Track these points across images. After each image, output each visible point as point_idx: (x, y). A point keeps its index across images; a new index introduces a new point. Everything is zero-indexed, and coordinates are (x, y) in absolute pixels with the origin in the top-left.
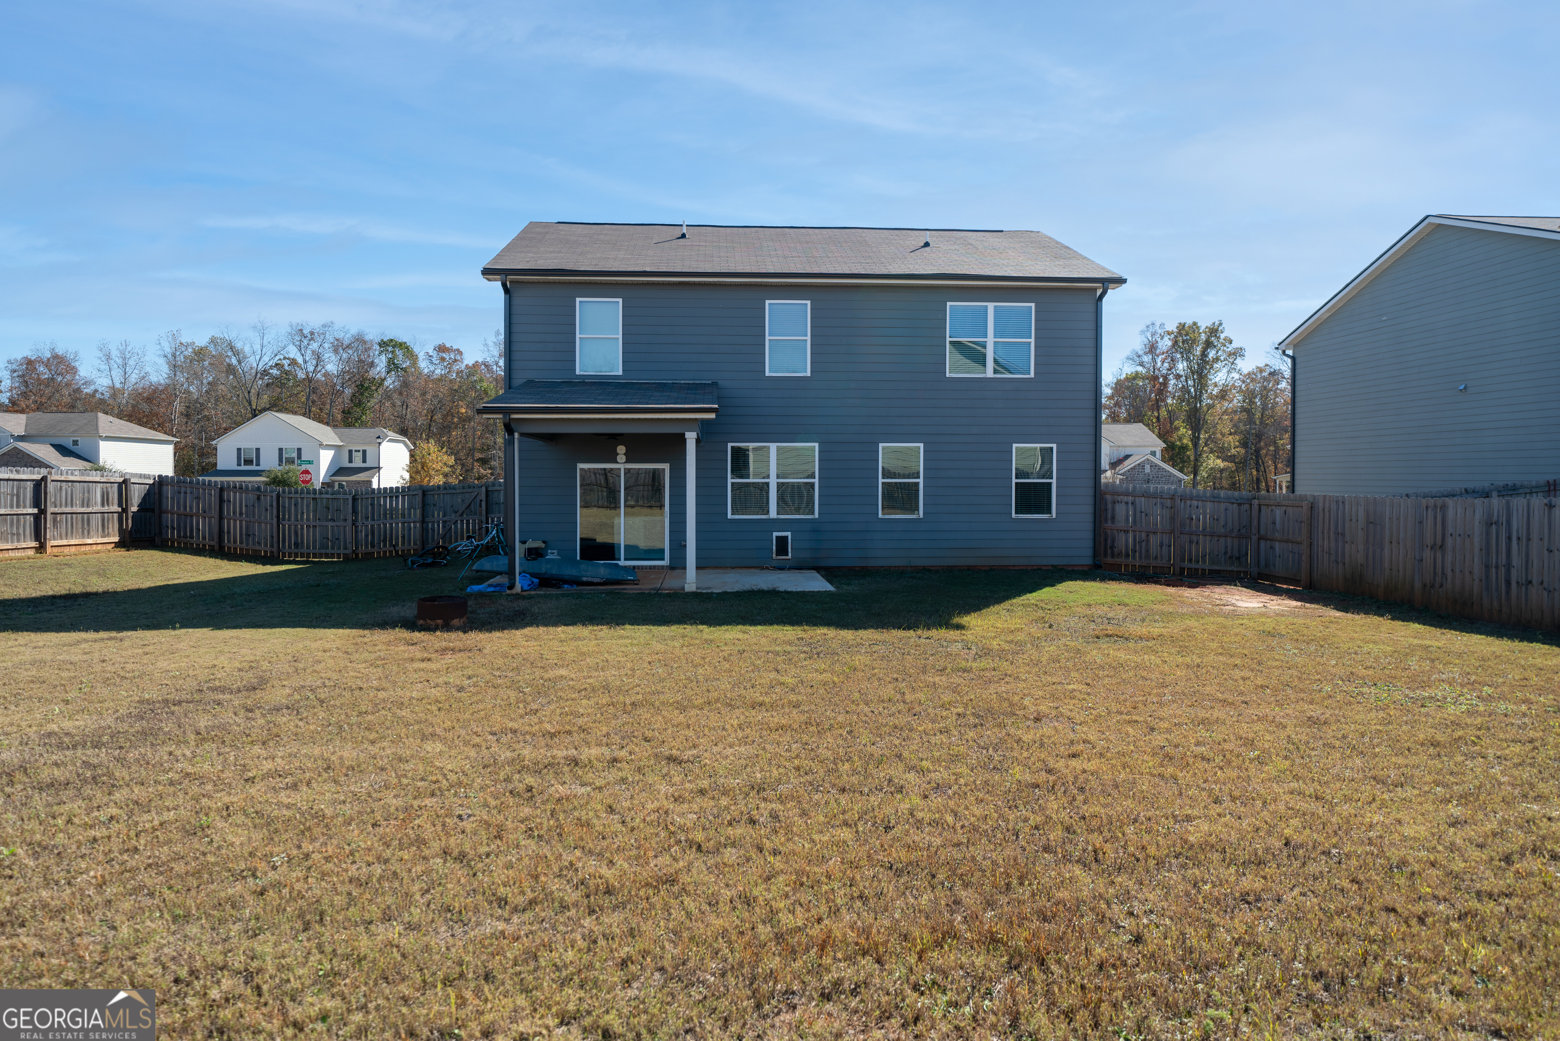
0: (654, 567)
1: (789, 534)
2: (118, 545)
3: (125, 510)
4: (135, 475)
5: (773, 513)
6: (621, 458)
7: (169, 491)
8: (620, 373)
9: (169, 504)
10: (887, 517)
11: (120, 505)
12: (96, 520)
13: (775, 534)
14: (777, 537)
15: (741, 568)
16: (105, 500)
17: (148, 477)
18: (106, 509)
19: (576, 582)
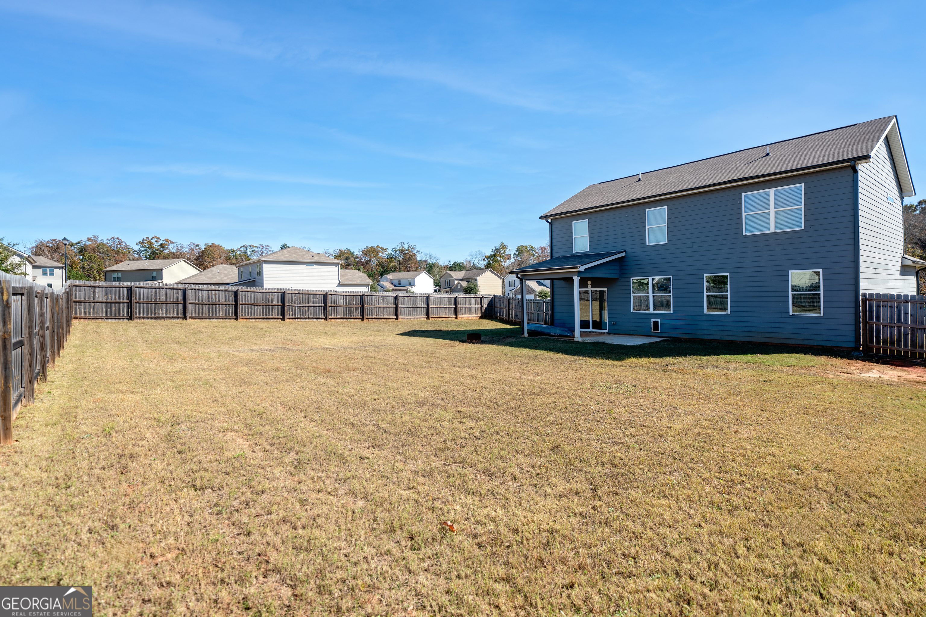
0: (585, 332)
1: (659, 320)
2: (481, 317)
3: (482, 306)
4: (485, 295)
5: (651, 310)
6: (589, 286)
7: (497, 300)
8: (588, 250)
9: (497, 305)
10: (709, 313)
11: (481, 304)
12: (473, 309)
13: (652, 320)
14: (653, 322)
15: (638, 335)
16: (476, 303)
17: (490, 295)
18: (476, 306)
19: (548, 334)
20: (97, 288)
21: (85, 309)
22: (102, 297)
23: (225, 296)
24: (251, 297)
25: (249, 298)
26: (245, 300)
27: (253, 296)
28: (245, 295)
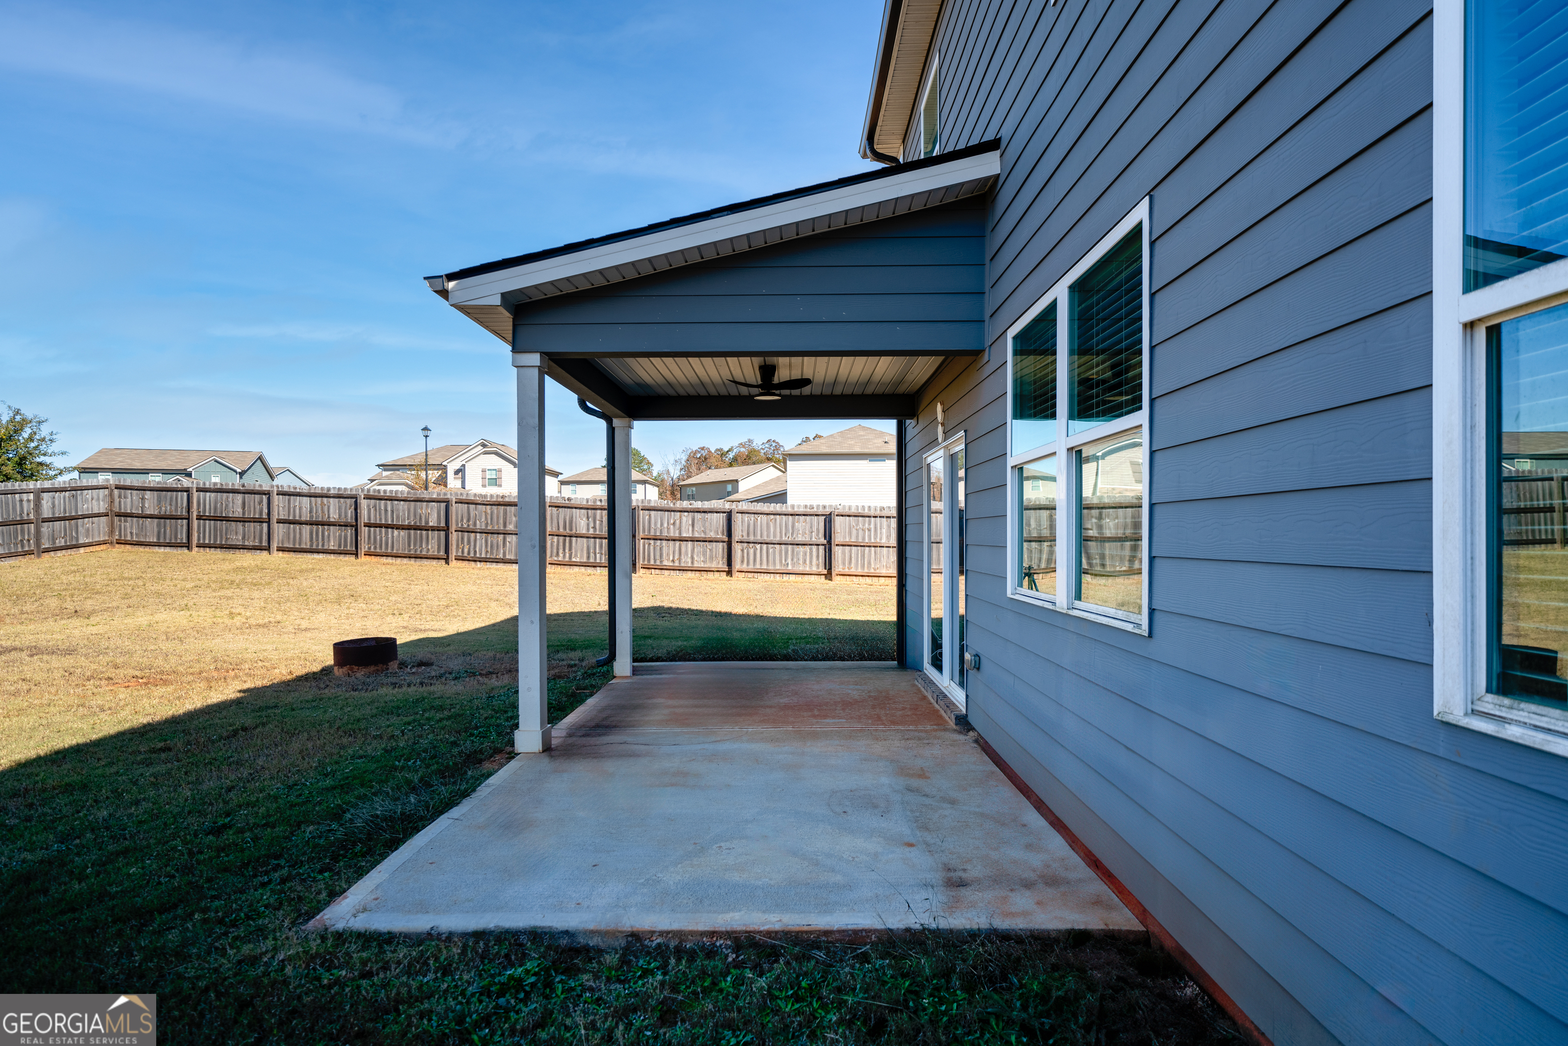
6: (940, 431)
20: (148, 492)
21: (131, 527)
22: (154, 508)
23: (340, 508)
24: (386, 510)
25: (383, 512)
26: (375, 516)
27: (389, 509)
28: (375, 506)
